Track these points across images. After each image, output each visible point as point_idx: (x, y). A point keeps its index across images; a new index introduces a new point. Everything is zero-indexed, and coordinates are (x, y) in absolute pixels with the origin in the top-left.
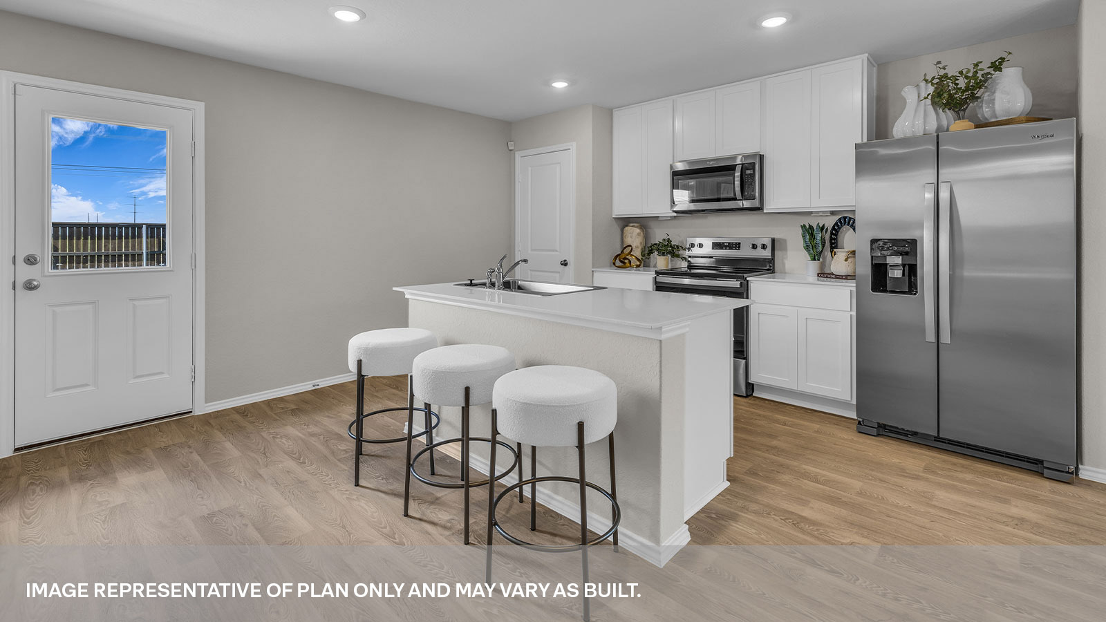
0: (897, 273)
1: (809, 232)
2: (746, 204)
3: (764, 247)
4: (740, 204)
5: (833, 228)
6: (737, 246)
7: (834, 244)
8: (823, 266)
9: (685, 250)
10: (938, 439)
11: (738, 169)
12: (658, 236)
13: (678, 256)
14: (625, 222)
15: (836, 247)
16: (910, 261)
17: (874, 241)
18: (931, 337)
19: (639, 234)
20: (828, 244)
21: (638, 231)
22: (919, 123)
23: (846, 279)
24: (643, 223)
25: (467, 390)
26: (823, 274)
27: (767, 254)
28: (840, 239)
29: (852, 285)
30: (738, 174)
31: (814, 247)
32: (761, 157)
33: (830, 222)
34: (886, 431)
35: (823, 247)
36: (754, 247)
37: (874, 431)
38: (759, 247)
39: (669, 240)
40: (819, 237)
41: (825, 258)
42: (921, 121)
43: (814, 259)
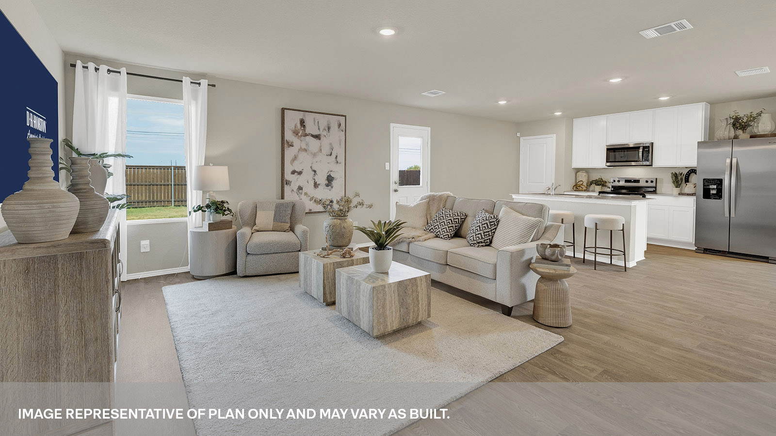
0: (714, 192)
1: (675, 176)
2: (645, 163)
3: (652, 182)
4: (641, 163)
5: (687, 174)
6: (638, 181)
7: (687, 181)
8: (681, 190)
9: (610, 183)
10: (729, 253)
11: (641, 148)
12: (595, 177)
13: (606, 186)
14: (578, 170)
15: (688, 182)
16: (719, 187)
17: (704, 179)
18: (727, 215)
19: (585, 176)
20: (684, 181)
21: (585, 174)
22: (727, 133)
23: (692, 195)
24: (587, 170)
25: (562, 219)
26: (681, 194)
27: (653, 184)
28: (690, 179)
29: (694, 198)
30: (641, 150)
31: (677, 182)
32: (652, 143)
33: (685, 172)
34: (707, 251)
35: (682, 182)
36: (647, 182)
37: (702, 252)
38: (649, 182)
39: (601, 179)
40: (679, 178)
41: (682, 187)
42: (728, 132)
43: (677, 187)
